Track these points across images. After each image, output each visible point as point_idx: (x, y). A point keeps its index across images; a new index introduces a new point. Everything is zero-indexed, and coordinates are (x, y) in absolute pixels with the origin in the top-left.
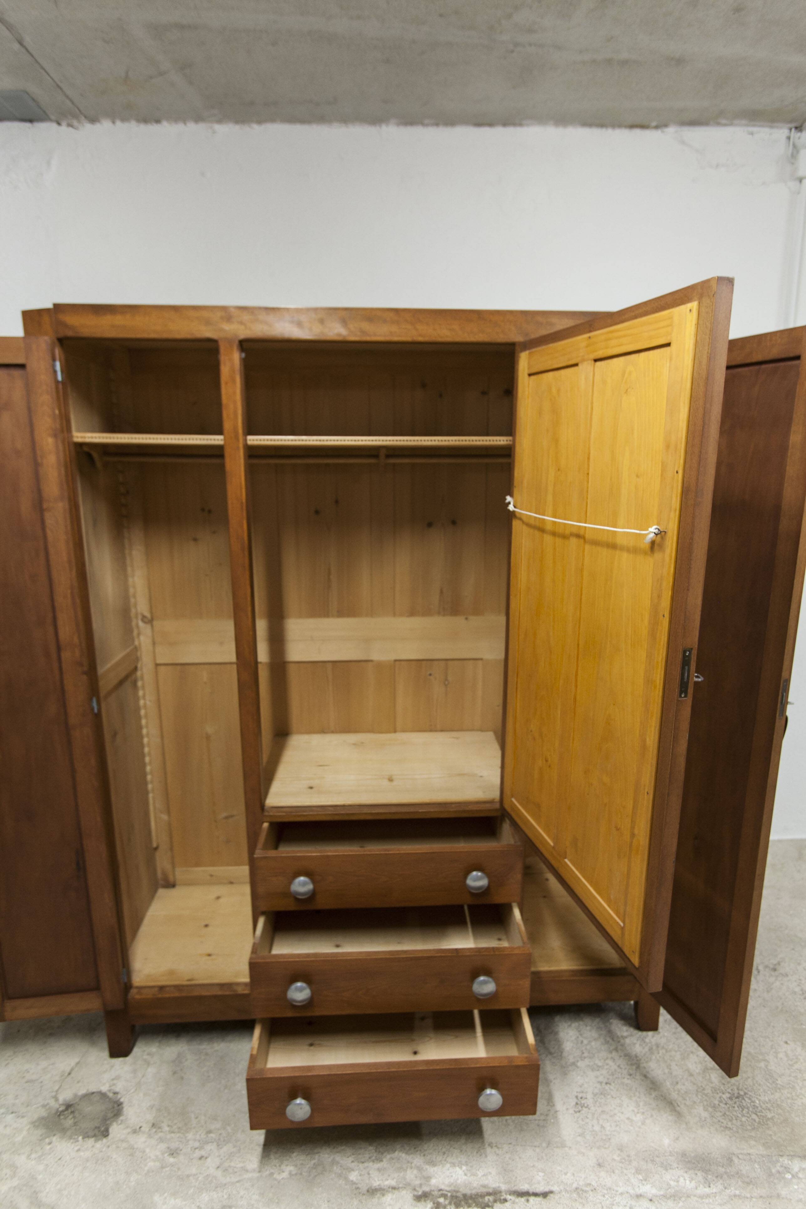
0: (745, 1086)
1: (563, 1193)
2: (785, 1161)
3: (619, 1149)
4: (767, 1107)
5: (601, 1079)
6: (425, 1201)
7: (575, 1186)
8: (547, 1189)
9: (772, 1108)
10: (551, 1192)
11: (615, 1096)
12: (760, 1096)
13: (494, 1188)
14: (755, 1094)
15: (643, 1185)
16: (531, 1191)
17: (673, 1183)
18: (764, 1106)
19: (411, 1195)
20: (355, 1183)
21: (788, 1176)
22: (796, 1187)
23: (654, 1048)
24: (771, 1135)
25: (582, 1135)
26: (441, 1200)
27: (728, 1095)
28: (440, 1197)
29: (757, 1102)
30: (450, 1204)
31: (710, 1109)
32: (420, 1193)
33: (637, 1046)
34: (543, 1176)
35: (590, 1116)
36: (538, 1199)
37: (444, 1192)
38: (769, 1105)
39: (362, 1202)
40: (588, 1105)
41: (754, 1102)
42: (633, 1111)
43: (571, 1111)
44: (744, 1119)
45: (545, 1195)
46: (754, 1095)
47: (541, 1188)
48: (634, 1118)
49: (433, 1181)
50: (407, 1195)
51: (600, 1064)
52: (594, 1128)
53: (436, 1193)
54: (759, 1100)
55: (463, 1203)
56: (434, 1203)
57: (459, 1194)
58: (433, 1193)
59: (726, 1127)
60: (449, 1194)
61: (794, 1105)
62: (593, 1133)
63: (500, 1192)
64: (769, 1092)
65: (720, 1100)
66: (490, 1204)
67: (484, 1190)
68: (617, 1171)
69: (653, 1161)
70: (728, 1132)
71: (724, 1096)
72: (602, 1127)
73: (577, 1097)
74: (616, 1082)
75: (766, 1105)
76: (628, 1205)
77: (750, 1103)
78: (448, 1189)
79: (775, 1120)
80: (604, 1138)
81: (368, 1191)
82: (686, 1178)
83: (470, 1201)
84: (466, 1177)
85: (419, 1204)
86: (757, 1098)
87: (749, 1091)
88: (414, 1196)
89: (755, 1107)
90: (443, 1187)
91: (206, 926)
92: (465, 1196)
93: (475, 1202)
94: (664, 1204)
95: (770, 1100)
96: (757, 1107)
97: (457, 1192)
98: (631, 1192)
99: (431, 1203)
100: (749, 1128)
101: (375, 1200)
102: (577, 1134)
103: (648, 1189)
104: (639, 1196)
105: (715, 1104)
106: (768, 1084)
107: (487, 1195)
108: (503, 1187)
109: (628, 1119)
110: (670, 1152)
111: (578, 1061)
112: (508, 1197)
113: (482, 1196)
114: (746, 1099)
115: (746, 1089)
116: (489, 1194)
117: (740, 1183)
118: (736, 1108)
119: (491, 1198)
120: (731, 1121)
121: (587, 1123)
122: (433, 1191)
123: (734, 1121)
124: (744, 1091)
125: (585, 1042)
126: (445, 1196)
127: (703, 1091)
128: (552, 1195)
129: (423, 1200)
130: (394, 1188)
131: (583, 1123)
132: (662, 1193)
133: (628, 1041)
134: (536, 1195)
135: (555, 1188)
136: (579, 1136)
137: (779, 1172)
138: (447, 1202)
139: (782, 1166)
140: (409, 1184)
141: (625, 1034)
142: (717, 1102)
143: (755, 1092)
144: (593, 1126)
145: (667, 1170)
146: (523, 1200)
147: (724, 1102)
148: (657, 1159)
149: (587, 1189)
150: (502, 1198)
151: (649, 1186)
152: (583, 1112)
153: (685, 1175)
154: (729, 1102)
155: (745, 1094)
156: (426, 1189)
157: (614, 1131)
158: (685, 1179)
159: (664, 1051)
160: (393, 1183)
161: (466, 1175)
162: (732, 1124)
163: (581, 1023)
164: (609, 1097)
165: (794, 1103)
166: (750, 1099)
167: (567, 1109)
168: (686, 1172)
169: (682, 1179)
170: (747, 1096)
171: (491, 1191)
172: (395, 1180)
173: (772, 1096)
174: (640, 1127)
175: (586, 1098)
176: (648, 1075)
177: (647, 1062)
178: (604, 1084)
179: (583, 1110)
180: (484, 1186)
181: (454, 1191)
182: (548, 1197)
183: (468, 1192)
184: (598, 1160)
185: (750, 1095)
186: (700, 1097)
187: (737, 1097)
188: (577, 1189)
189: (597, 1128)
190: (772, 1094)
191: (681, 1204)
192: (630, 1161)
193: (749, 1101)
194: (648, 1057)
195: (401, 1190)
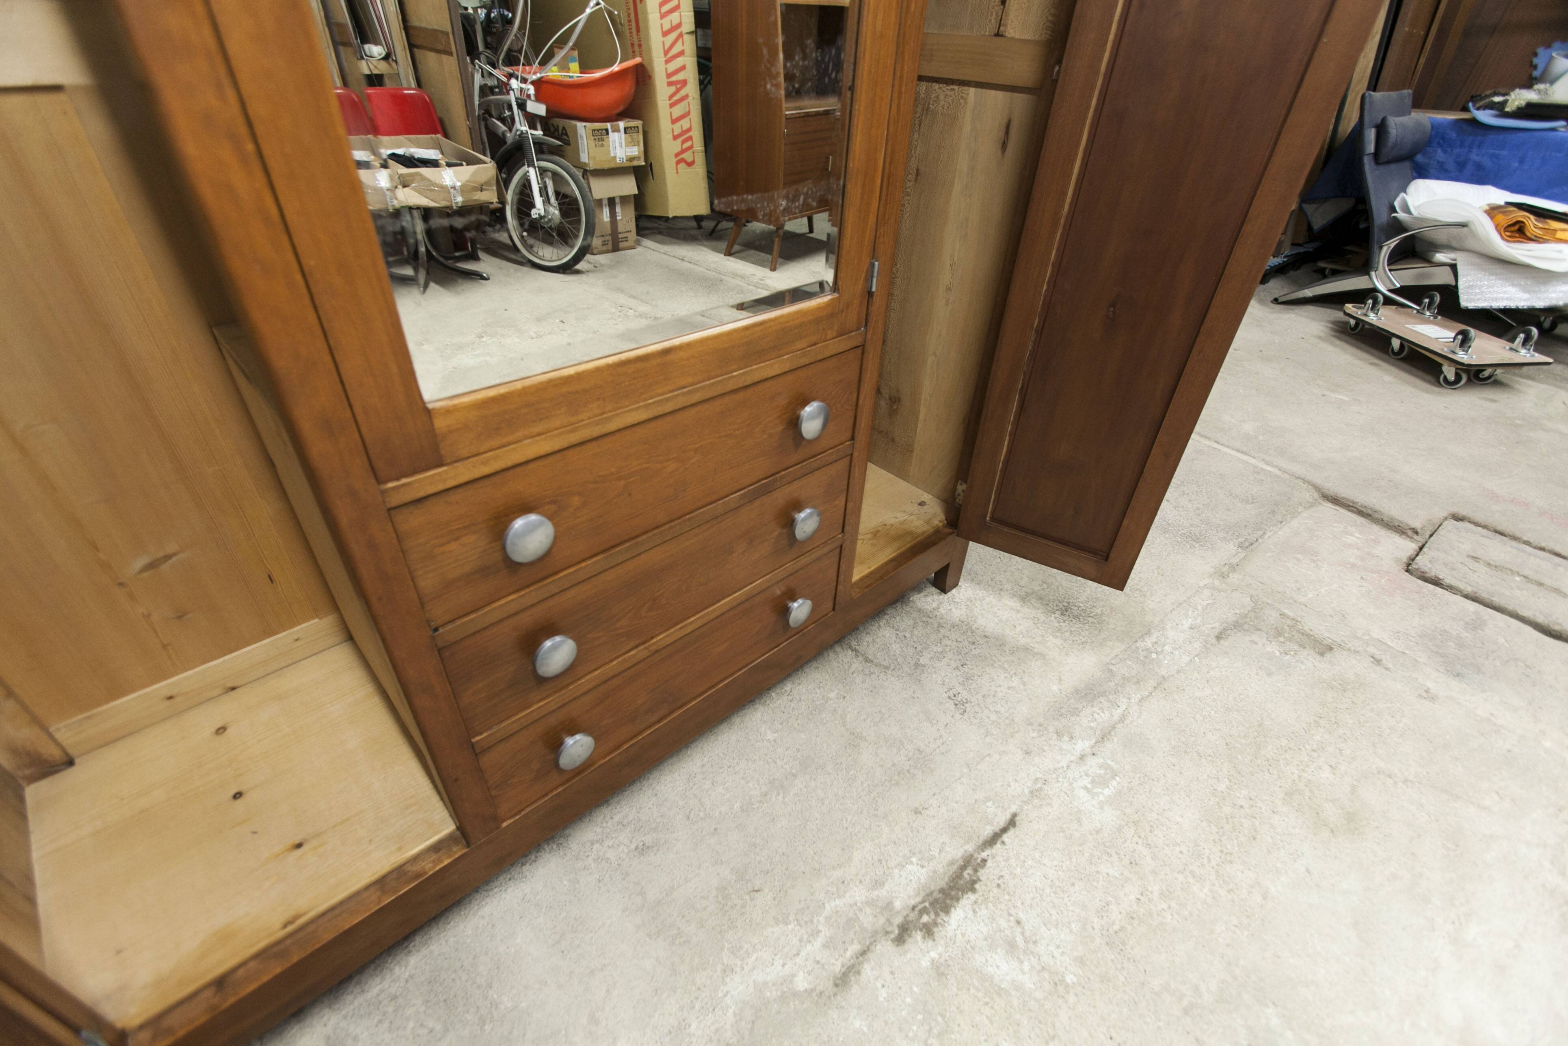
1: (1026, 807)
2: (1140, 644)
3: (1028, 724)
5: (954, 664)
6: (910, 936)
7: (1027, 791)
8: (1009, 816)
9: (1095, 604)
10: (1014, 815)
11: (980, 674)
12: (1078, 598)
13: (962, 857)
15: (1075, 744)
16: (997, 830)
17: (1093, 724)
18: (1088, 606)
19: (889, 942)
20: (812, 990)
21: (1154, 656)
22: (1166, 662)
23: (969, 604)
24: (1114, 628)
25: (987, 734)
26: (925, 919)
27: (1059, 613)
28: (921, 917)
29: (1082, 605)
30: (937, 914)
31: (1058, 634)
32: (897, 932)
33: (954, 610)
34: (994, 804)
35: (977, 709)
36: (1011, 832)
37: (920, 907)
38: (1091, 603)
39: (842, 1007)
40: (967, 699)
41: (1079, 607)
42: (1006, 677)
43: (958, 716)
44: (1086, 627)
45: (1012, 823)
46: (1075, 601)
47: (1002, 820)
48: (1013, 685)
49: (898, 904)
50: (885, 948)
51: (940, 650)
52: (991, 719)
53: (913, 916)
55: (948, 901)
56: (921, 930)
57: (936, 895)
58: (910, 918)
59: (1083, 643)
60: (927, 904)
62: (995, 724)
63: (972, 855)
64: (1081, 591)
65: (1057, 621)
66: (975, 878)
67: (955, 868)
68: (1045, 748)
69: (1061, 715)
70: (1087, 647)
71: (1057, 616)
72: (997, 712)
73: (949, 697)
74: (968, 659)
76: (1082, 773)
78: (919, 899)
79: (1106, 613)
80: (1007, 722)
81: (836, 985)
82: (1098, 712)
83: (953, 893)
84: (925, 869)
85: (906, 946)
86: (1078, 602)
87: (1068, 599)
88: (893, 941)
89: (1084, 611)
90: (913, 902)
91: (238, 796)
92: (942, 891)
93: (958, 889)
94: (1104, 749)
95: (1088, 598)
97: (931, 893)
98: (1073, 758)
99: (919, 932)
100: (1096, 632)
101: (855, 989)
102: (983, 736)
103: (1082, 745)
104: (1082, 757)
105: (1057, 628)
106: (1075, 584)
107: (962, 872)
108: (970, 848)
109: (1009, 688)
110: (1066, 697)
111: (919, 660)
112: (984, 855)
113: (958, 875)
114: (1073, 607)
115: (1065, 598)
116: (963, 868)
117: (1133, 686)
118: (1074, 621)
119: (969, 871)
120: (1080, 634)
121: (981, 718)
122: (908, 915)
123: (1083, 633)
124: (1065, 601)
125: (908, 635)
126: (924, 911)
127: (1039, 621)
128: (1017, 818)
129: (906, 937)
130: (863, 953)
131: (978, 721)
132: (1094, 741)
133: (942, 610)
134: (1004, 830)
135: (1014, 808)
136: (986, 736)
137: (1146, 657)
138: (933, 916)
139: (1143, 651)
140: (875, 933)
141: (934, 605)
142: (1057, 625)
143: (1073, 597)
144: (988, 717)
145: (1078, 715)
146: (998, 846)
147: (1062, 621)
148: (1063, 711)
149: (1039, 786)
150: (979, 861)
151: (1080, 741)
152: (968, 710)
153: (1094, 709)
154: (1065, 618)
155: (1069, 603)
156: (898, 920)
157: (1009, 709)
158: (1098, 714)
159: (979, 602)
160: (856, 947)
161: (923, 867)
162: (1084, 637)
163: (887, 617)
164: (976, 678)
166: (1075, 606)
167: (953, 716)
168: (1093, 706)
169: (1096, 716)
171: (961, 862)
172: (855, 942)
173: (1086, 593)
174: (1025, 690)
175: (959, 693)
176: (987, 634)
177: (975, 621)
178: (961, 668)
179: (966, 707)
180: (951, 863)
181: (928, 895)
182: (1017, 823)
183: (942, 883)
184: (1022, 749)
185: (1072, 602)
186: (1042, 628)
187: (1066, 610)
188: (1031, 792)
189: (993, 717)
190: (1084, 591)
191: (1115, 739)
192: (1046, 729)
194: (972, 617)
195: (873, 948)
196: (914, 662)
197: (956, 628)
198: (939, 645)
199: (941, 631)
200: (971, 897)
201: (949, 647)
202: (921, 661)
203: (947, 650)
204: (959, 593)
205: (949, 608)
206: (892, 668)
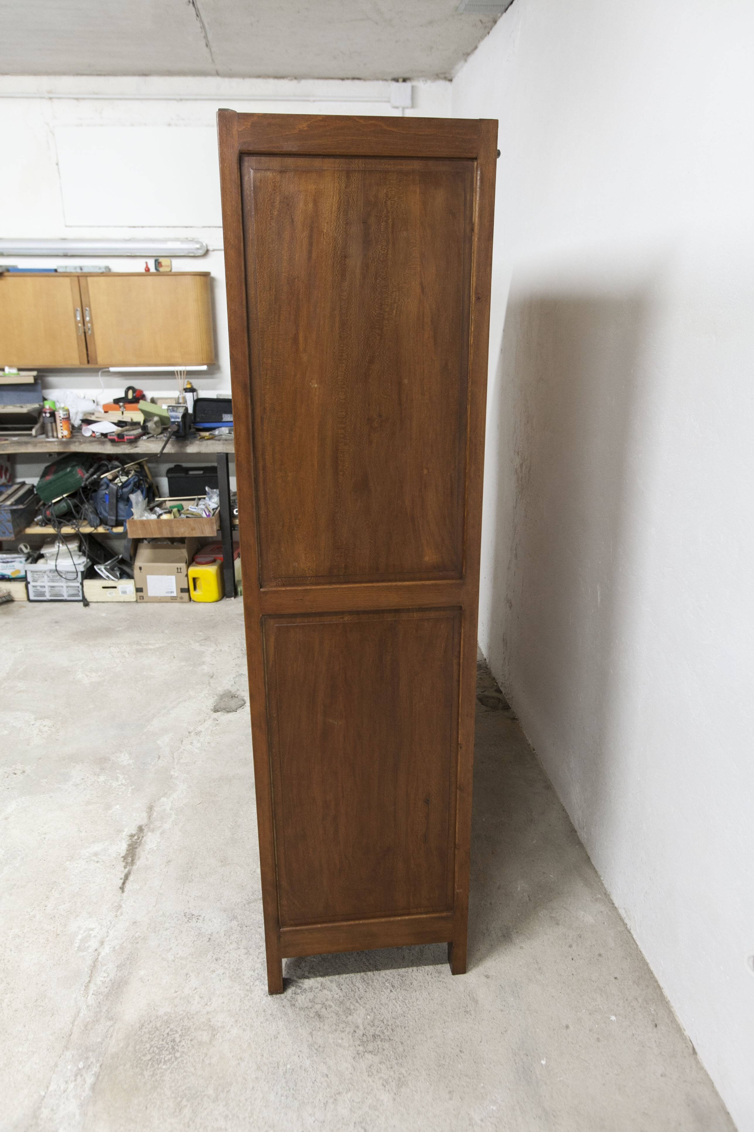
0: (185, 1062)
2: (95, 1069)
3: (144, 937)
4: (157, 1074)
5: (216, 936)
6: (137, 830)
7: (124, 906)
8: (126, 889)
9: (153, 1079)
10: (123, 892)
11: (195, 943)
12: (171, 1073)
13: (136, 862)
14: (174, 1067)
15: (110, 948)
16: (127, 881)
17: (105, 968)
18: (158, 1072)
20: (158, 800)
21: (81, 1065)
22: (69, 1067)
23: (248, 987)
24: (125, 1065)
26: (136, 838)
27: (178, 1040)
28: (138, 837)
29: (164, 1067)
30: (132, 841)
31: (165, 1018)
32: (143, 828)
34: (136, 889)
35: (180, 922)
36: (120, 885)
37: (140, 839)
38: (158, 1077)
39: (145, 804)
40: (190, 922)
41: (165, 1063)
42: (177, 954)
43: (187, 910)
44: (148, 1046)
45: (122, 889)
46: (172, 1067)
47: (128, 886)
48: (170, 953)
49: (150, 834)
50: (144, 823)
51: (232, 938)
53: (142, 835)
54: (166, 1070)
55: (131, 848)
56: (135, 834)
57: (137, 846)
58: (142, 834)
59: (143, 1026)
60: (138, 841)
61: (153, 1106)
62: (163, 923)
63: (132, 866)
64: (173, 1084)
65: (174, 1030)
66: (125, 860)
67: (137, 858)
68: (126, 933)
69: (128, 959)
70: (138, 1025)
71: (177, 1036)
72: (167, 929)
73: (200, 916)
74: (210, 946)
75: (158, 1075)
76: (98, 935)
77: (164, 1059)
78: (143, 841)
79: (139, 1077)
80: (157, 929)
81: (152, 806)
82: (105, 979)
83: (131, 851)
85: (136, 828)
86: (169, 1068)
87: (179, 1062)
88: (142, 825)
89: (159, 1062)
90: (145, 838)
92: (136, 848)
93: (130, 853)
94: (91, 958)
95: (163, 1081)
96: (158, 1064)
97: (139, 845)
98: (108, 939)
100: (138, 1047)
101: (145, 809)
102: (165, 912)
103: (106, 950)
104: (102, 943)
105: (170, 1024)
106: (184, 1088)
107: (132, 859)
108: (135, 867)
109: (171, 949)
110: (131, 973)
112: (127, 870)
114: (170, 1056)
115: (182, 1061)
116: (132, 860)
117: (88, 1019)
118: (161, 1042)
119: (129, 861)
120: (149, 1032)
121: (173, 919)
123: (147, 1036)
124: (180, 1058)
127: (187, 1018)
128: (121, 892)
129: (139, 829)
130: (150, 816)
131: (174, 917)
132: (100, 959)
134: (124, 883)
135: (125, 894)
136: (163, 913)
137: (87, 1058)
139: (92, 1063)
140: (151, 823)
142: (172, 1026)
143: (176, 1069)
144: (169, 923)
145: (117, 967)
146: (123, 876)
147: (170, 1033)
148: (128, 963)
149: (118, 913)
150: (128, 866)
151: (108, 951)
152: (184, 918)
153: (109, 979)
154: (169, 1039)
155: (176, 1058)
156: (146, 831)
157: (161, 937)
158: (105, 977)
159: (243, 996)
160: (154, 816)
161: (150, 849)
162: (145, 1032)
164: (196, 939)
165: (154, 1107)
166: (169, 1060)
167: (189, 908)
168: (111, 980)
169: (105, 975)
170: (173, 1058)
172: (156, 817)
174: (160, 956)
175: (197, 922)
178: (209, 937)
179: (186, 918)
180: (139, 858)
181: (141, 844)
182: (120, 890)
184: (139, 922)
185: (173, 1062)
186: (181, 1012)
187: (173, 1048)
188: (121, 906)
189: (167, 925)
190: (171, 1087)
191: (86, 969)
192: (132, 943)
193: (166, 1059)
194: (235, 978)
195: (148, 819)
196: (239, 918)
197: (238, 961)
198: (236, 940)
199: (243, 950)
200: (122, 855)
201: (228, 944)
202: (235, 922)
203: (228, 941)
204: (262, 989)
205: (256, 971)
206: (246, 905)
